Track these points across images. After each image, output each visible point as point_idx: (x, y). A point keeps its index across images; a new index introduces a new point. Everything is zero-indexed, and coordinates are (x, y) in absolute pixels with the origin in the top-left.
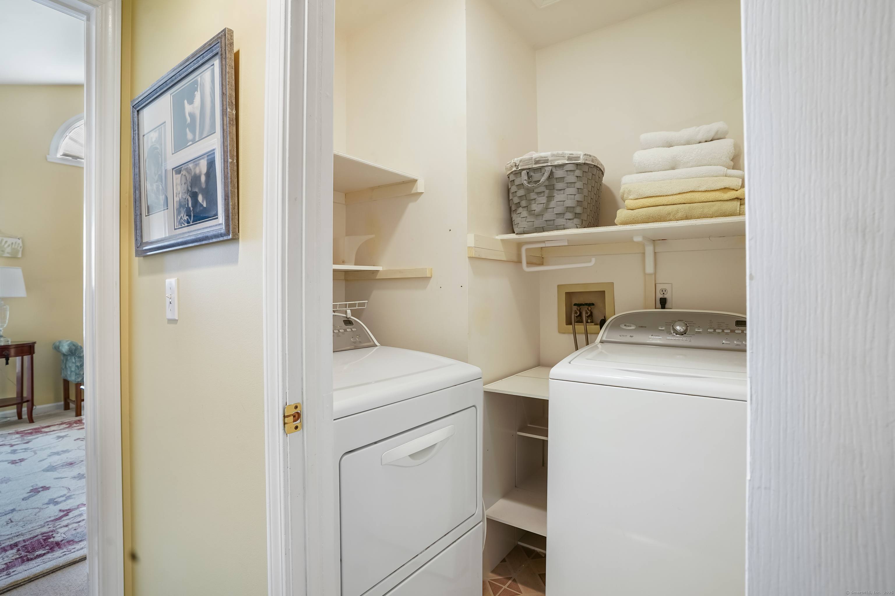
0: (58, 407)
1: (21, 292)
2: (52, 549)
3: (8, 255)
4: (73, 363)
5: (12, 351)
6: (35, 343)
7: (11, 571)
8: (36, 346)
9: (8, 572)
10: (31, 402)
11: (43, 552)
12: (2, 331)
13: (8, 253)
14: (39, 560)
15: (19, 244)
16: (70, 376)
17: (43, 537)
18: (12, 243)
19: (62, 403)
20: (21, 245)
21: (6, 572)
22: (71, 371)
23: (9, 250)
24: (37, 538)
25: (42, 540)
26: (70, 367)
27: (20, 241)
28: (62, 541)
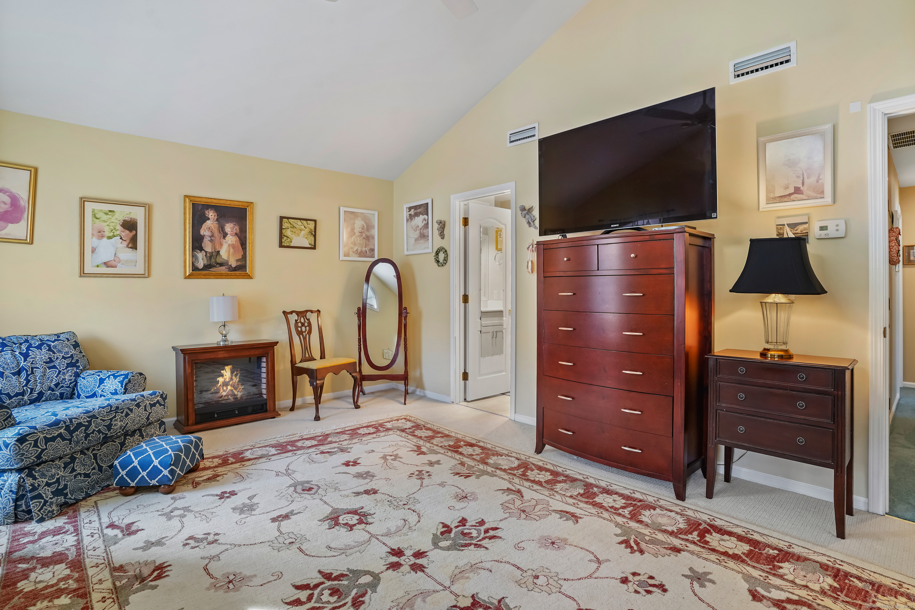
2: (847, 575)
7: (896, 587)
9: (899, 588)
11: (855, 580)
14: (865, 576)
17: (839, 595)
21: (901, 590)
24: (848, 599)
25: (844, 592)
28: (830, 575)
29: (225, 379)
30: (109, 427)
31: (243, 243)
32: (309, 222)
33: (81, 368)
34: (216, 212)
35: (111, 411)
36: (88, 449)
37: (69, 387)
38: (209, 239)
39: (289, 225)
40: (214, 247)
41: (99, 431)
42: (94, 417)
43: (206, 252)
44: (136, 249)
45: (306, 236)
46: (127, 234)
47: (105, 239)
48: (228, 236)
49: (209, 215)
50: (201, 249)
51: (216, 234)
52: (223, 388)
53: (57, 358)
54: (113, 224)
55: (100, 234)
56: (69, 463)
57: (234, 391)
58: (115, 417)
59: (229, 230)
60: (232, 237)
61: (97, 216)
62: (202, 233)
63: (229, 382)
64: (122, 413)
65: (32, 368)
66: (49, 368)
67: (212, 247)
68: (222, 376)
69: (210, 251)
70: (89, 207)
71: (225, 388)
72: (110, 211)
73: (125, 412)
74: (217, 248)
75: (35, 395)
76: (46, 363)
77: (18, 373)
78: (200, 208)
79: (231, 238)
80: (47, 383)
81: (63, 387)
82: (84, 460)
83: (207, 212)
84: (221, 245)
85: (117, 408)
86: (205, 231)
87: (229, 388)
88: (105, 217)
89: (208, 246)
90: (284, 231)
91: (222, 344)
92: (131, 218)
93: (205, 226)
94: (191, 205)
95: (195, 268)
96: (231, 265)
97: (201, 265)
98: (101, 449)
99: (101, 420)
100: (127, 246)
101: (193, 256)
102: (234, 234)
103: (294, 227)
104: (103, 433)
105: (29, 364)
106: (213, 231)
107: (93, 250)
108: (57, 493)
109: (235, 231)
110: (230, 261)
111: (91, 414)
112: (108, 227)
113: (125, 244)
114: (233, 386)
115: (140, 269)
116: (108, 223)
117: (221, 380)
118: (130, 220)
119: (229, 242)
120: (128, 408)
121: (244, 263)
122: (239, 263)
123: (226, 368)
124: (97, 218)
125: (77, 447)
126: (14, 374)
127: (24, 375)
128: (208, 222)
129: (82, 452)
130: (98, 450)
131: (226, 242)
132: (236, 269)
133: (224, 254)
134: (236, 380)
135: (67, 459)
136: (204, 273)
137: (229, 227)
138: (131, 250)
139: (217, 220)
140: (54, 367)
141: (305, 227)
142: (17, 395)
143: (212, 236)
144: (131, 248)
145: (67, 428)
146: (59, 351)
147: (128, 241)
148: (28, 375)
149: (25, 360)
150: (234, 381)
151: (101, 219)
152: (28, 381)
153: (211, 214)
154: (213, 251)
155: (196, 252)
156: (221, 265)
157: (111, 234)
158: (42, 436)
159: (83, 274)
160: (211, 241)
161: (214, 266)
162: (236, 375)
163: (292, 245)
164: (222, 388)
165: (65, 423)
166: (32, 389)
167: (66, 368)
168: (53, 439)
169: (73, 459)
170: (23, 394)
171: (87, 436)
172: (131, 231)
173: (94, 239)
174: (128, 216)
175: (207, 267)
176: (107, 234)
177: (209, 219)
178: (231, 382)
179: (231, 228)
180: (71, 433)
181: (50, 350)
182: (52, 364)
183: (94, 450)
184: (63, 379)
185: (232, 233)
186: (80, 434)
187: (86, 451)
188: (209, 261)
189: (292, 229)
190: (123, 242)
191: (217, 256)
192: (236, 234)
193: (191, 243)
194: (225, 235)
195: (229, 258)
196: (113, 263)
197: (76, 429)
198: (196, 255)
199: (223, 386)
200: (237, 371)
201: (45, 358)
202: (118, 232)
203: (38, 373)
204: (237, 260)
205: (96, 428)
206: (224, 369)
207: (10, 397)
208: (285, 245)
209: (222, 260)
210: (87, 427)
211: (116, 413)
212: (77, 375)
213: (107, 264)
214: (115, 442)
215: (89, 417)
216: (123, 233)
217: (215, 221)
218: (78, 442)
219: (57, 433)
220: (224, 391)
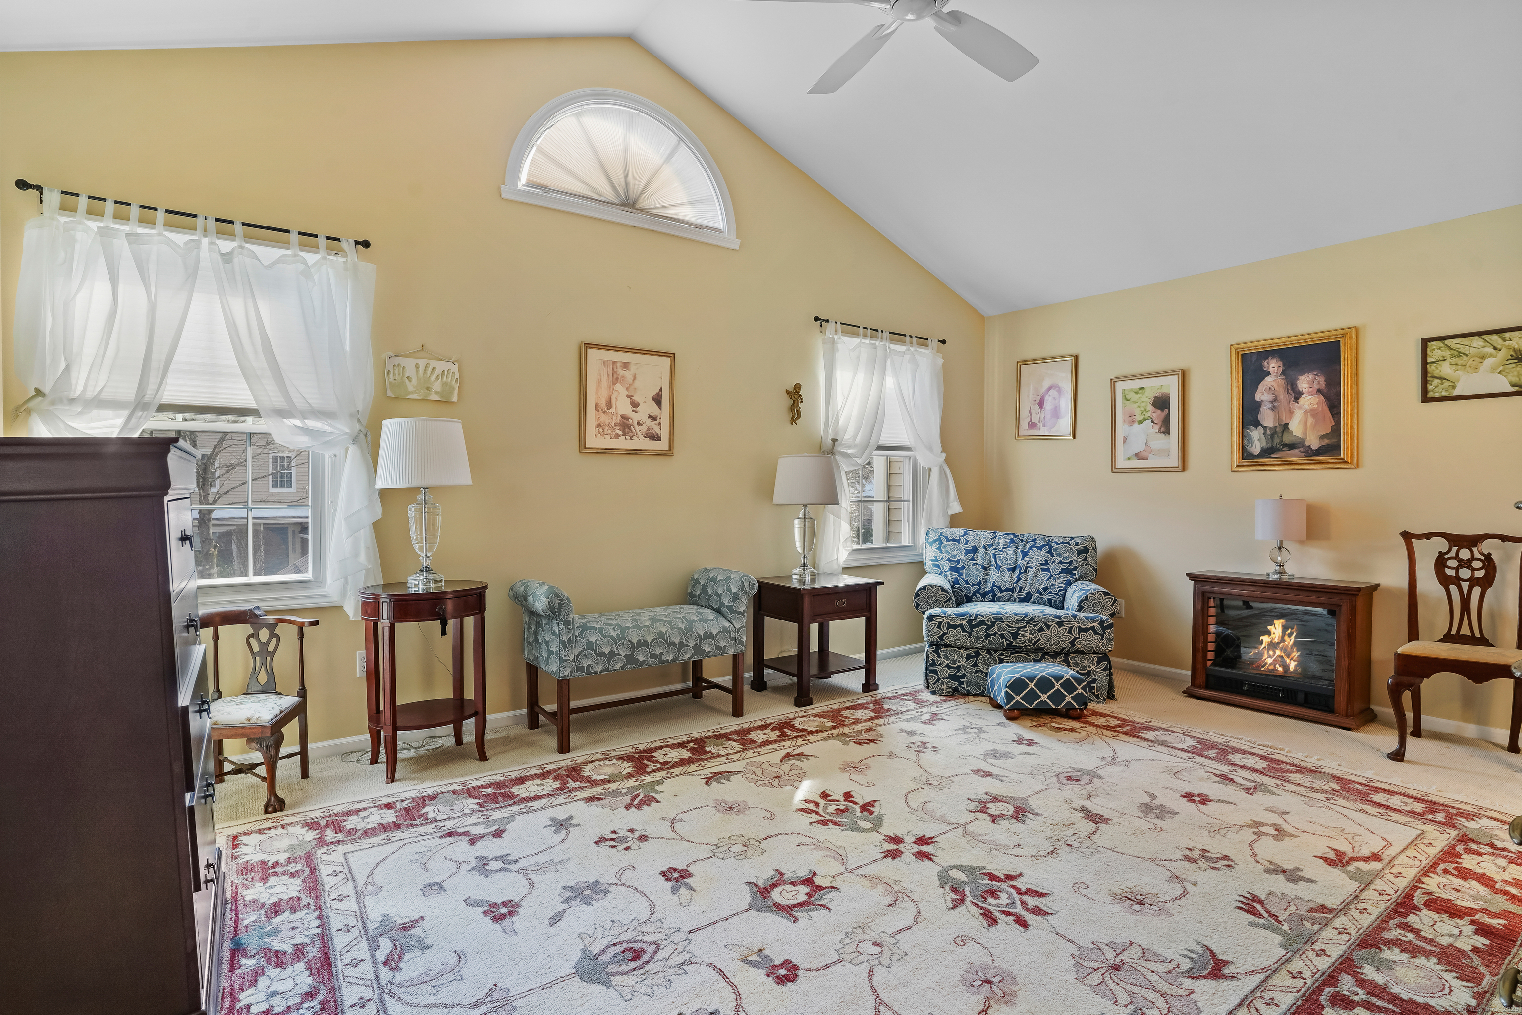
0: (517, 720)
1: (464, 477)
3: (437, 398)
4: (554, 634)
5: (450, 606)
6: (486, 587)
8: (488, 593)
10: (480, 715)
12: (431, 558)
13: (436, 392)
15: (454, 373)
16: (548, 663)
18: (443, 372)
19: (525, 711)
20: (457, 376)
22: (550, 653)
23: (437, 386)
26: (548, 643)
27: (455, 368)
29: (1272, 639)
30: (1015, 636)
31: (1333, 405)
32: (1507, 335)
33: (1077, 576)
34: (1282, 360)
35: (1023, 620)
36: (996, 651)
37: (1057, 594)
38: (1270, 406)
39: (1447, 353)
40: (1278, 417)
41: (1002, 636)
42: (1001, 620)
43: (1265, 428)
44: (1169, 433)
45: (1501, 368)
46: (1158, 415)
47: (1136, 425)
48: (1303, 396)
49: (1269, 368)
50: (1257, 424)
51: (1282, 395)
52: (1268, 652)
53: (1054, 562)
54: (1144, 404)
55: (1131, 418)
56: (973, 656)
57: (1286, 658)
58: (1025, 627)
59: (1306, 385)
60: (1311, 397)
61: (1128, 397)
62: (1258, 399)
63: (1279, 643)
64: (1035, 626)
65: (1027, 568)
66: (1043, 570)
67: (1274, 419)
68: (1269, 633)
69: (1272, 425)
70: (1120, 386)
71: (1271, 653)
72: (1141, 389)
73: (1039, 626)
74: (1284, 418)
75: (1023, 595)
76: (1041, 564)
77: (1013, 570)
78: (1254, 358)
79: (1309, 400)
80: (1036, 585)
81: (1051, 592)
82: (988, 659)
83: (1265, 364)
84: (1291, 413)
85: (1032, 619)
86: (1263, 394)
87: (1278, 652)
88: (1135, 397)
89: (1267, 418)
90: (1431, 368)
91: (1276, 577)
92: (1163, 394)
93: (1262, 387)
94: (1240, 358)
95: (1246, 454)
96: (1309, 446)
97: (1256, 449)
98: (1009, 656)
99: (1007, 625)
100: (1159, 432)
101: (1243, 436)
102: (1315, 391)
103: (1460, 354)
104: (1007, 640)
105: (1024, 563)
106: (1276, 393)
107: (1125, 440)
108: (952, 677)
109: (1316, 386)
110: (1308, 438)
111: (999, 616)
112: (1138, 409)
113: (1157, 427)
114: (1284, 650)
115: (1174, 460)
116: (1138, 404)
117: (1266, 639)
118: (1161, 395)
119: (1306, 407)
120: (1046, 624)
121: (1334, 440)
122: (1326, 442)
123: (1276, 622)
124: (1128, 400)
125: (977, 644)
126: (1009, 570)
127: (1017, 572)
128: (1268, 379)
129: (989, 652)
130: (1007, 656)
131: (1300, 408)
132: (1319, 452)
133: (1296, 428)
134: (1290, 641)
135: (972, 652)
136: (1262, 462)
137: (1304, 382)
138: (1163, 435)
139: (1283, 373)
140: (1048, 570)
141: (1495, 348)
142: (1007, 590)
143: (1275, 400)
144: (1163, 432)
145: (970, 621)
146: (1059, 555)
147: (1160, 424)
148: (1020, 573)
149: (1023, 558)
150: (1286, 643)
151: (1132, 400)
152: (1019, 579)
153: (1273, 366)
154: (1277, 425)
155: (1248, 429)
156: (1292, 446)
157: (1142, 418)
158: (946, 621)
159: (1114, 468)
160: (1273, 409)
161: (1279, 450)
162: (1290, 636)
163: (1456, 393)
164: (1266, 653)
165: (970, 616)
166: (1021, 588)
167: (1059, 574)
168: (955, 627)
169: (977, 654)
170: (1013, 590)
171: (987, 636)
172: (1162, 410)
173: (1126, 426)
174: (1159, 391)
175: (1267, 452)
176: (1139, 417)
177: (1269, 374)
178: (1281, 644)
179: (1309, 382)
180: (972, 627)
181: (1050, 552)
182: (1046, 567)
183: (1002, 654)
184: (1053, 585)
185: (1311, 389)
186: (980, 631)
187: (993, 652)
188: (1270, 442)
189: (1454, 360)
190: (1155, 425)
191: (1283, 432)
192: (1319, 390)
193: (1241, 417)
194: (1298, 395)
195: (1305, 433)
196: (1145, 454)
197: (977, 625)
198: (1249, 434)
199: (1269, 649)
200: (1292, 629)
201: (1042, 559)
202: (1149, 414)
203: (1031, 573)
204: (1322, 437)
205: (999, 631)
206: (1272, 624)
207: (1002, 591)
208: (1437, 395)
209: (1293, 438)
210: (989, 627)
211: (1027, 623)
212: (1069, 584)
213: (1138, 457)
214: (1029, 656)
215: (994, 618)
216: (1154, 414)
217: (1280, 375)
218: (977, 639)
219: (960, 623)
220: (1269, 656)
